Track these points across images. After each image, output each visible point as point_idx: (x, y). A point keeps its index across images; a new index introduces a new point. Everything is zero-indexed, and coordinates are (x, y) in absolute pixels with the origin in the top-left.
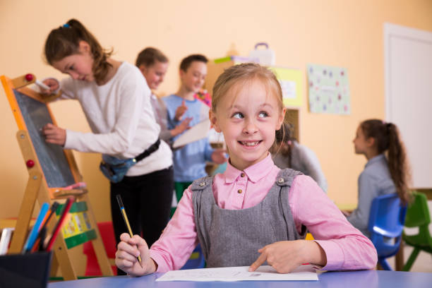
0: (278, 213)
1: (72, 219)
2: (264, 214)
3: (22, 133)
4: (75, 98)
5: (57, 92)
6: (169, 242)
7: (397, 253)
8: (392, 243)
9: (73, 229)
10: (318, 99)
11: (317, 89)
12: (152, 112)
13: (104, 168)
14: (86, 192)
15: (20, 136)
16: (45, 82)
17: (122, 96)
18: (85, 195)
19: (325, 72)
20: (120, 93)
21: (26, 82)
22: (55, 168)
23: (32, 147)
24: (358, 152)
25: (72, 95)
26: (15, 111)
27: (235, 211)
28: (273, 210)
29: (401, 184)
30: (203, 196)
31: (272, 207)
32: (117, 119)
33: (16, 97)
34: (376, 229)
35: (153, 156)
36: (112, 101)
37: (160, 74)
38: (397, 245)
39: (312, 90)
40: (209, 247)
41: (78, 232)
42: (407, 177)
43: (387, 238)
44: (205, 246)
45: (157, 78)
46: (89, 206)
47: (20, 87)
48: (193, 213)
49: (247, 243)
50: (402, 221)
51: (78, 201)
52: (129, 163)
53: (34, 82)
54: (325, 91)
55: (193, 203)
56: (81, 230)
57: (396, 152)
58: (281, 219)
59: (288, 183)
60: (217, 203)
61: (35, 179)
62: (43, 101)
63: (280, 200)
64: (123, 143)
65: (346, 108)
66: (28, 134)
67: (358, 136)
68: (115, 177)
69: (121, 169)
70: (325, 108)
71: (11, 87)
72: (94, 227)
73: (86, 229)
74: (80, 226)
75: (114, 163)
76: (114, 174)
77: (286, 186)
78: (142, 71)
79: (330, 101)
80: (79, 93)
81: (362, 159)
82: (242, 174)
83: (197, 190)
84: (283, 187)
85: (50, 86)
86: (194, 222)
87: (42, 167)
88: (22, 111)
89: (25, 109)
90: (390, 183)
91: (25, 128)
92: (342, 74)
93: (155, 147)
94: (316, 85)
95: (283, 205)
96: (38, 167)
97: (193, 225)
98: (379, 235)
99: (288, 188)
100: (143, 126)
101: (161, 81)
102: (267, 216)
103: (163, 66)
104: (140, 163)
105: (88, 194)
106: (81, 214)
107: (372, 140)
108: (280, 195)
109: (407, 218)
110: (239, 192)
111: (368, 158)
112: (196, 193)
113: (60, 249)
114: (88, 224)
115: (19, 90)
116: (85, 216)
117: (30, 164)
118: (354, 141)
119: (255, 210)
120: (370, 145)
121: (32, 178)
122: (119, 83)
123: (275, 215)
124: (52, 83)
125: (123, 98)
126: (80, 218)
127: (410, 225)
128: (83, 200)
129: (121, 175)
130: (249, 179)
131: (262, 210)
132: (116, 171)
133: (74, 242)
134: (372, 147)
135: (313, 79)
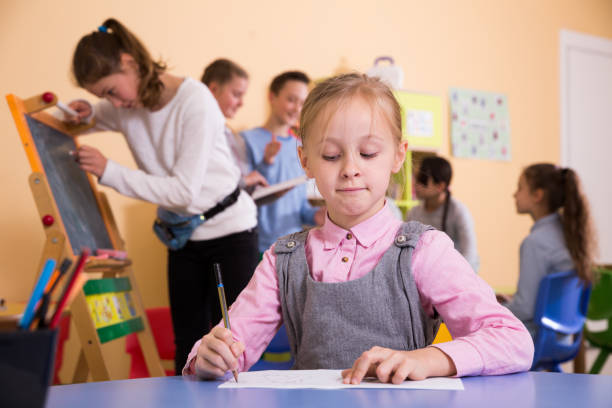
0: (397, 286)
1: (108, 301)
2: (376, 288)
3: (36, 177)
4: (118, 129)
5: (89, 120)
6: (241, 326)
7: (577, 357)
8: (568, 341)
9: (109, 316)
10: (464, 137)
11: (463, 123)
12: (227, 150)
13: (158, 228)
14: (128, 263)
15: (34, 181)
16: (71, 105)
17: (184, 126)
18: (127, 268)
19: (474, 100)
20: (181, 122)
21: (43, 104)
22: (84, 228)
23: (51, 196)
24: (521, 210)
25: (113, 125)
26: (26, 145)
27: (334, 285)
28: (390, 282)
29: (580, 255)
30: (292, 261)
31: (387, 278)
32: (176, 158)
33: (30, 125)
34: (547, 321)
35: (229, 212)
36: (170, 134)
37: (239, 94)
38: (577, 344)
39: (456, 125)
40: (300, 336)
41: (116, 319)
42: (590, 247)
43: (561, 335)
44: (295, 334)
45: (235, 101)
46: (133, 283)
47: (36, 112)
48: (278, 286)
49: (352, 331)
50: (583, 310)
51: (117, 276)
52: (194, 222)
53: (55, 104)
54: (476, 126)
55: (277, 272)
56: (122, 317)
57: (574, 209)
58: (401, 294)
59: (410, 243)
60: (311, 273)
61: (54, 243)
62: (68, 133)
63: (399, 268)
64: (184, 193)
65: (504, 152)
66: (45, 179)
67: (520, 188)
68: (174, 242)
69: (182, 229)
70: (474, 151)
71: (21, 111)
72: (140, 313)
73: (128, 316)
74: (120, 312)
75: (173, 221)
76: (174, 236)
77: (408, 247)
78: (213, 91)
79: (482, 141)
80: (123, 123)
81: (527, 221)
82: (348, 235)
83: (282, 253)
84: (404, 247)
85: (79, 110)
86: (279, 299)
87: (66, 226)
88: (37, 145)
89: (42, 143)
90: (564, 254)
91: (41, 169)
92: (500, 102)
93: (232, 199)
94: (461, 117)
95: (404, 275)
96: (59, 225)
97: (277, 303)
98: (549, 330)
99: (411, 250)
100: (215, 170)
101: (239, 105)
102: (383, 292)
103: (243, 82)
104: (210, 221)
105: (133, 267)
106: (122, 295)
107: (540, 193)
108: (399, 260)
109: (590, 307)
110: (343, 260)
111: (535, 218)
112: (282, 257)
113: (90, 342)
114: (132, 310)
115: (34, 116)
116: (128, 298)
117: (48, 221)
118: (516, 196)
119: (364, 283)
120: (537, 200)
121: (51, 240)
122: (180, 109)
123: (392, 290)
124: (82, 107)
125: (186, 129)
126: (119, 300)
127: (595, 317)
128: (124, 275)
129: (183, 239)
130: (358, 243)
131: (373, 283)
132: (176, 232)
133: (111, 334)
134: (540, 203)
135: (458, 109)
